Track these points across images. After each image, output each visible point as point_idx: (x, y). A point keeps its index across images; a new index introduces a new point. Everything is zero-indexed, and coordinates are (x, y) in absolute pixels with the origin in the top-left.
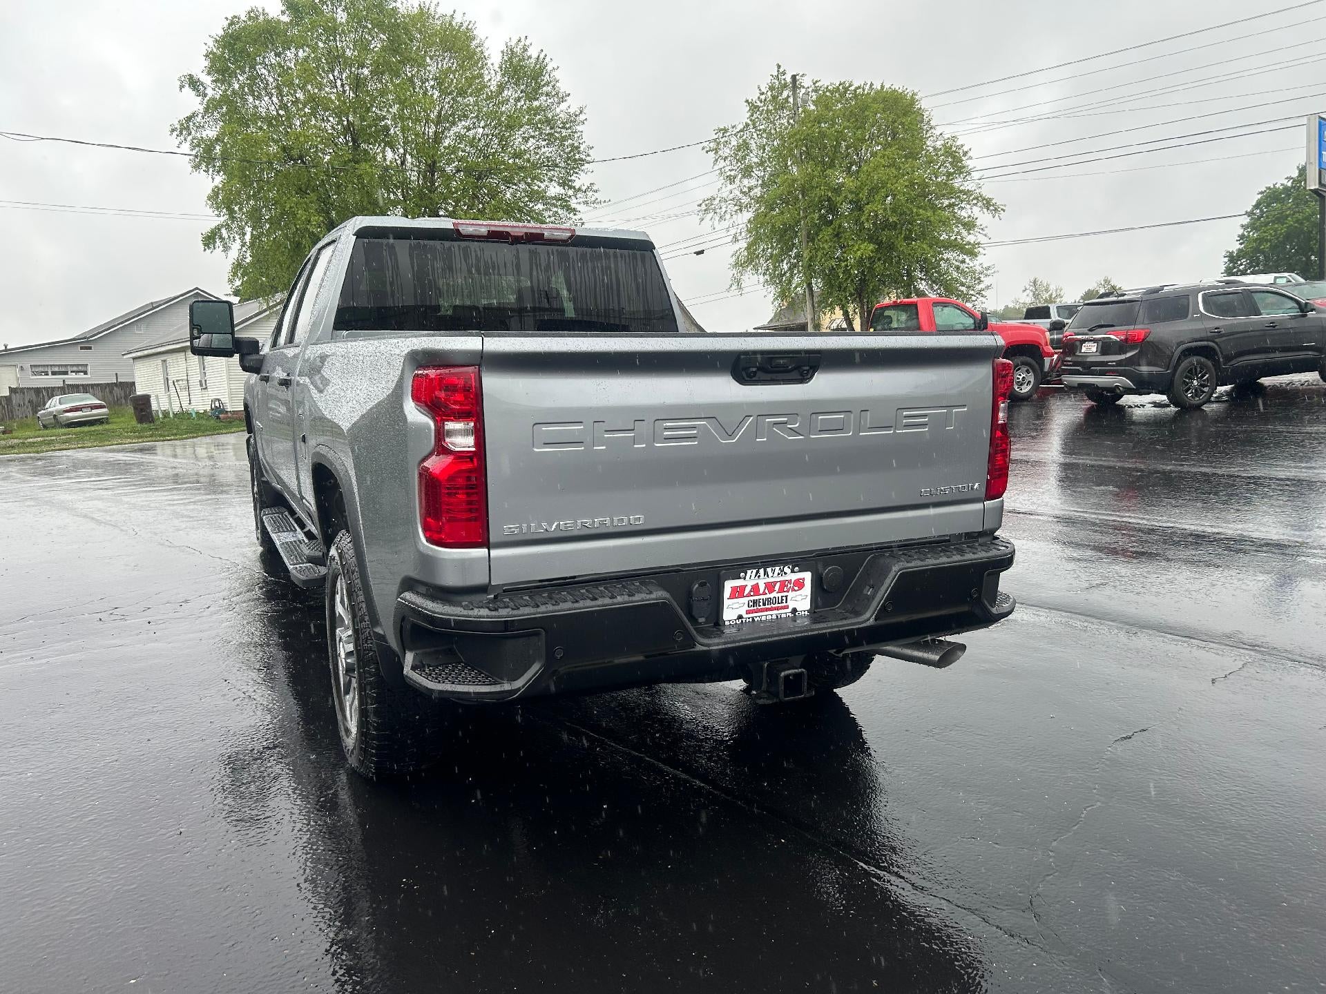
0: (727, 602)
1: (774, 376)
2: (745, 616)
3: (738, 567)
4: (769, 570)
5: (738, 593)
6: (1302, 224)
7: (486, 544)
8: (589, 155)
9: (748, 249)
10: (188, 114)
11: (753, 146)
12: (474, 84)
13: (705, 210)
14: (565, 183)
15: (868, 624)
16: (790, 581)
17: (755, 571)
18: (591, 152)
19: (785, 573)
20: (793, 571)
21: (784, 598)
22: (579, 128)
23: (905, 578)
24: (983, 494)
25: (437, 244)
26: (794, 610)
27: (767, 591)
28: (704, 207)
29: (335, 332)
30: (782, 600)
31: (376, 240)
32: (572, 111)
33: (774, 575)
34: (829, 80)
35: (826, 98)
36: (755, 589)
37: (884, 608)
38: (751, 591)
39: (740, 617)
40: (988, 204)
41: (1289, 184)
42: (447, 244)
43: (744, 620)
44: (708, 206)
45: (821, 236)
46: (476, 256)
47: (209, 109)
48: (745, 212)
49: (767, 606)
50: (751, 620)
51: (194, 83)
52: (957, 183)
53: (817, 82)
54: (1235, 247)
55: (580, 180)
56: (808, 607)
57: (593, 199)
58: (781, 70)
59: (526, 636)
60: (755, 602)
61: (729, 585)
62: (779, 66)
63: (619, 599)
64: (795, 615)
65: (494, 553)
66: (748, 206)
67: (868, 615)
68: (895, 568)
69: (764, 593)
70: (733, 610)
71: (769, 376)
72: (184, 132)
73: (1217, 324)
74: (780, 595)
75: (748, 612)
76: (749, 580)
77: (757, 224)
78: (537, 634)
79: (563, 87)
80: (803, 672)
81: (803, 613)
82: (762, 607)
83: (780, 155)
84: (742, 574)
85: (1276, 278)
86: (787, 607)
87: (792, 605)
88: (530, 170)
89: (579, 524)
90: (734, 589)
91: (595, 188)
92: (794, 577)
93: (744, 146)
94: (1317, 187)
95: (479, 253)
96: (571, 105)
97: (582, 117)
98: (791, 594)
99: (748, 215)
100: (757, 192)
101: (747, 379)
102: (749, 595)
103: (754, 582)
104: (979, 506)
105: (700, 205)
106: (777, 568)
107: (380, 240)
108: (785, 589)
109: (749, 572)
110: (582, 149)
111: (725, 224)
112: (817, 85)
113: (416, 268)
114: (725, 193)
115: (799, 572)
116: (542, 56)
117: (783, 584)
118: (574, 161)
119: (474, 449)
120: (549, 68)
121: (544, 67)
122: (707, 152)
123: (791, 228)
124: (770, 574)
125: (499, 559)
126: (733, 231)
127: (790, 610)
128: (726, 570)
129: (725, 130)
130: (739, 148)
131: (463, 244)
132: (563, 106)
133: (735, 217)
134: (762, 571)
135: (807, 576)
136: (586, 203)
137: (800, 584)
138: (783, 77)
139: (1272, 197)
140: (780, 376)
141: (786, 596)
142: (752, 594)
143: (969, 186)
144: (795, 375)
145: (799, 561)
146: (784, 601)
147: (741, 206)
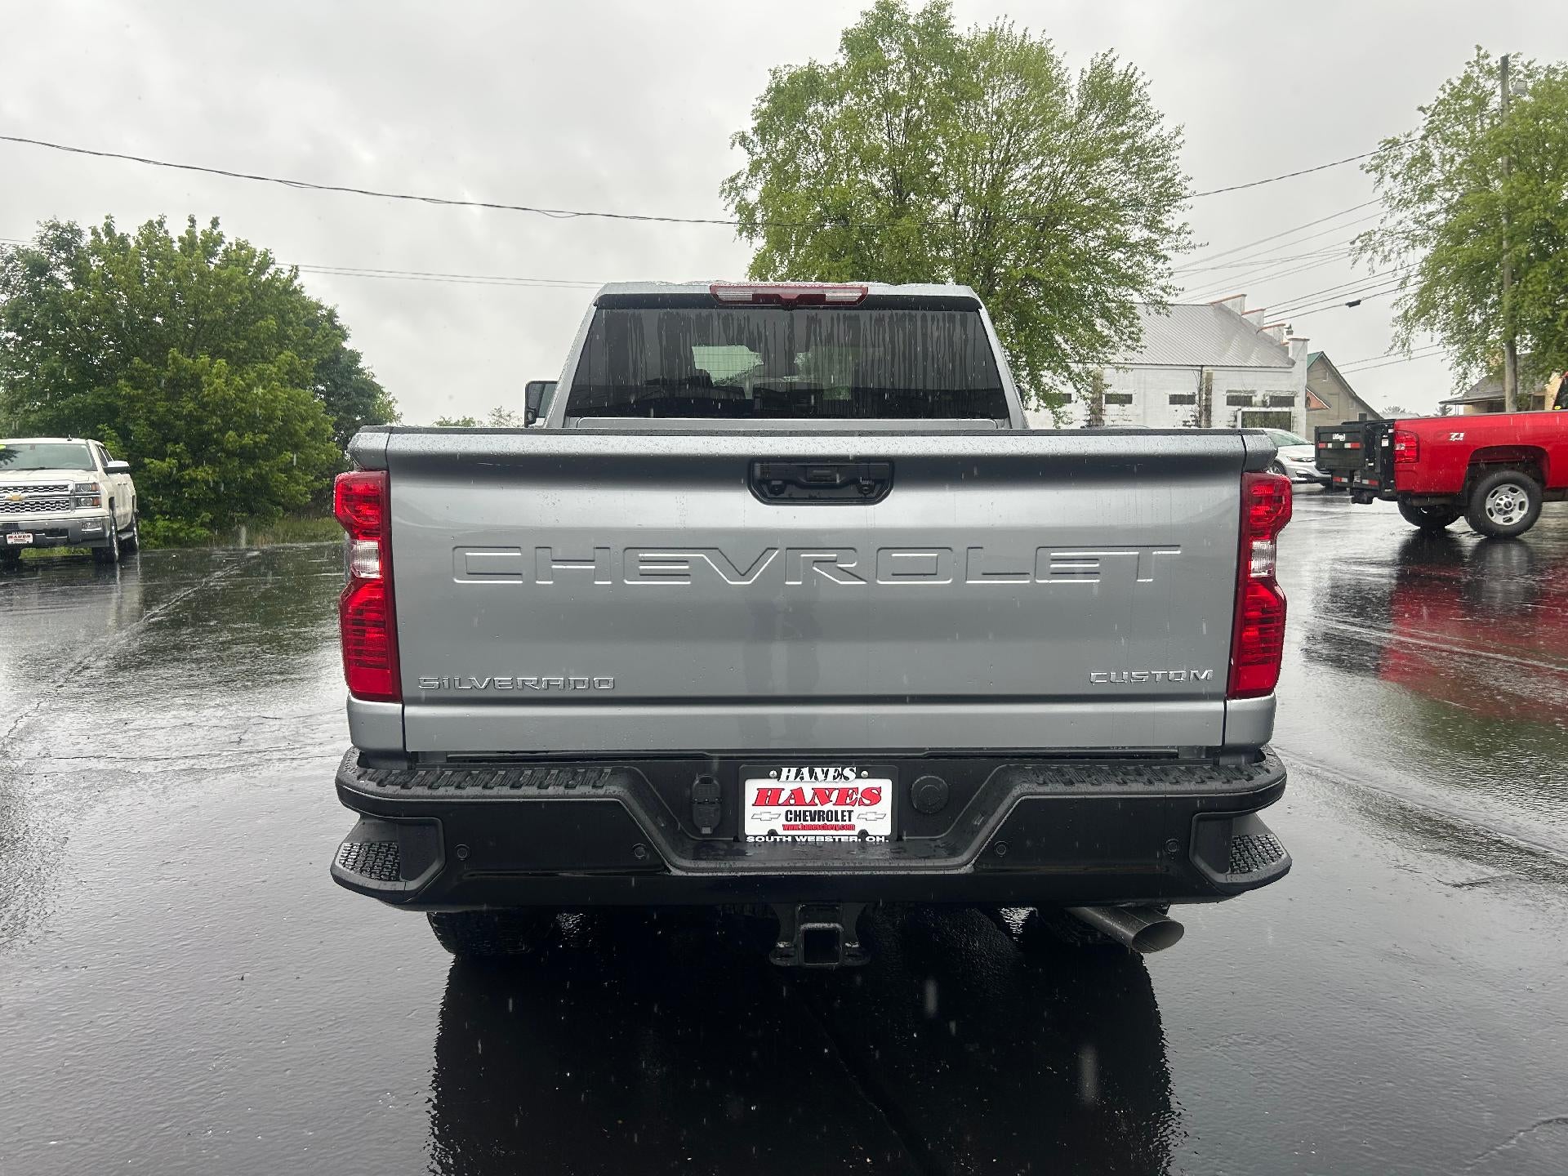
0: (750, 810)
1: (814, 493)
2: (780, 831)
3: (767, 761)
4: (818, 770)
5: (767, 798)
7: (396, 697)
8: (1186, 189)
9: (1420, 295)
10: (734, 174)
11: (1436, 157)
12: (1047, 114)
13: (1361, 249)
14: (1152, 225)
15: (962, 871)
16: (856, 790)
17: (794, 770)
18: (1188, 184)
19: (846, 778)
20: (858, 776)
21: (846, 814)
22: (1174, 154)
23: (1027, 808)
24: (1222, 687)
25: (692, 313)
26: (863, 834)
27: (817, 801)
28: (1358, 244)
29: (567, 418)
30: (843, 816)
31: (620, 311)
32: (1165, 134)
33: (827, 779)
36: (797, 795)
37: (992, 847)
38: (790, 798)
39: (772, 833)
42: (705, 312)
43: (778, 838)
44: (1366, 242)
45: (1531, 275)
46: (739, 325)
47: (756, 167)
48: (1419, 248)
49: (816, 823)
50: (790, 839)
51: (743, 140)
53: (1530, 63)
55: (1172, 219)
56: (888, 832)
57: (1186, 242)
58: (1482, 53)
59: (420, 825)
60: (797, 815)
61: (752, 788)
62: (1479, 48)
63: (551, 790)
64: (864, 841)
65: (411, 711)
66: (1424, 240)
67: (965, 857)
68: (1016, 791)
69: (812, 803)
70: (759, 822)
71: (806, 493)
72: (733, 194)
74: (840, 808)
75: (786, 828)
76: (787, 782)
77: (1433, 265)
78: (434, 824)
79: (1154, 106)
80: (835, 929)
81: (878, 839)
82: (810, 823)
83: (1477, 168)
84: (773, 773)
86: (852, 827)
87: (860, 826)
88: (1108, 210)
89: (520, 683)
90: (762, 793)
91: (1188, 229)
92: (863, 784)
95: (742, 322)
96: (1167, 127)
97: (1178, 140)
98: (857, 809)
99: (1422, 252)
100: (1441, 219)
101: (769, 495)
102: (786, 803)
103: (795, 786)
104: (1218, 706)
105: (1353, 243)
106: (832, 770)
107: (625, 311)
108: (848, 801)
109: (785, 770)
110: (1177, 181)
111: (1390, 266)
112: (1530, 68)
113: (664, 343)
114: (1390, 223)
115: (868, 778)
116: (1130, 72)
117: (844, 796)
118: (1168, 195)
119: (377, 576)
120: (1139, 84)
121: (1133, 84)
122: (1368, 172)
123: (1489, 265)
124: (820, 776)
125: (414, 718)
126: (1402, 274)
127: (856, 832)
128: (747, 763)
129: (1396, 141)
130: (1414, 161)
131: (724, 312)
132: (1155, 129)
133: (1404, 255)
134: (805, 771)
135: (886, 786)
136: (1177, 249)
137: (873, 797)
138: (1486, 61)
140: (824, 493)
141: (850, 812)
142: (792, 802)
144: (852, 491)
145: (869, 761)
146: (847, 818)
147: (1414, 241)
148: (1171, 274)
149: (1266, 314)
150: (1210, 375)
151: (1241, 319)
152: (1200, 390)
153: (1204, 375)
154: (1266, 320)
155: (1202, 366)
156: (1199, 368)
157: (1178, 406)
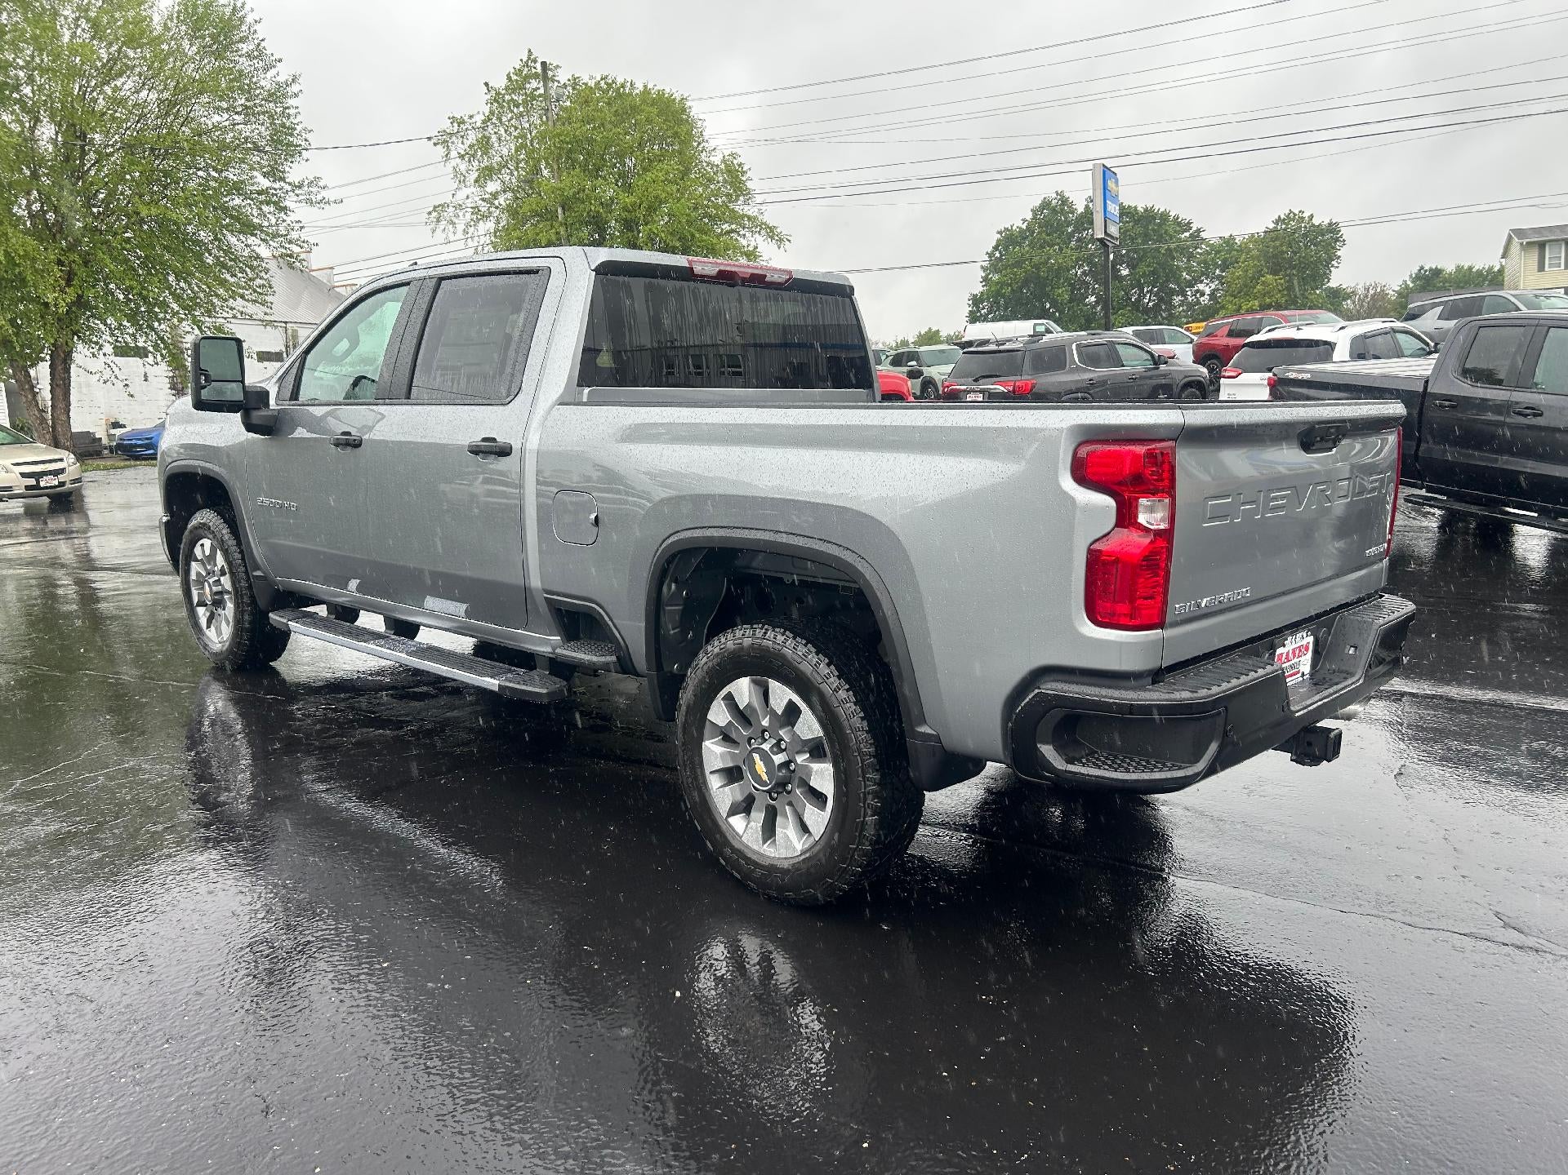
6: (1038, 269)
8: (308, 140)
13: (436, 219)
14: (274, 173)
18: (310, 136)
22: (291, 102)
32: (281, 79)
34: (589, 75)
35: (584, 95)
36: (1288, 656)
38: (1285, 658)
40: (771, 233)
41: (1024, 227)
42: (678, 284)
48: (485, 222)
52: (739, 207)
54: (978, 289)
55: (295, 172)
57: (319, 197)
58: (531, 56)
62: (529, 51)
69: (1291, 660)
73: (1091, 376)
76: (1287, 647)
79: (270, 48)
84: (1285, 642)
85: (1035, 325)
91: (321, 183)
93: (485, 144)
94: (1103, 236)
96: (283, 73)
97: (295, 88)
99: (490, 225)
105: (430, 213)
109: (1289, 639)
110: (296, 131)
112: (574, 80)
113: (651, 314)
114: (461, 199)
118: (286, 146)
119: (1166, 526)
120: (249, 20)
121: (242, 20)
122: (435, 144)
129: (461, 122)
130: (478, 144)
139: (1009, 240)
142: (1286, 661)
143: (751, 210)
147: (479, 216)
148: (302, 228)
149: (335, 272)
150: (295, 331)
151: (309, 275)
152: (287, 347)
153: (290, 332)
154: (336, 278)
155: (286, 323)
156: (284, 325)
157: (266, 364)
